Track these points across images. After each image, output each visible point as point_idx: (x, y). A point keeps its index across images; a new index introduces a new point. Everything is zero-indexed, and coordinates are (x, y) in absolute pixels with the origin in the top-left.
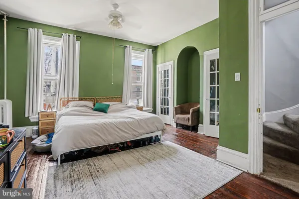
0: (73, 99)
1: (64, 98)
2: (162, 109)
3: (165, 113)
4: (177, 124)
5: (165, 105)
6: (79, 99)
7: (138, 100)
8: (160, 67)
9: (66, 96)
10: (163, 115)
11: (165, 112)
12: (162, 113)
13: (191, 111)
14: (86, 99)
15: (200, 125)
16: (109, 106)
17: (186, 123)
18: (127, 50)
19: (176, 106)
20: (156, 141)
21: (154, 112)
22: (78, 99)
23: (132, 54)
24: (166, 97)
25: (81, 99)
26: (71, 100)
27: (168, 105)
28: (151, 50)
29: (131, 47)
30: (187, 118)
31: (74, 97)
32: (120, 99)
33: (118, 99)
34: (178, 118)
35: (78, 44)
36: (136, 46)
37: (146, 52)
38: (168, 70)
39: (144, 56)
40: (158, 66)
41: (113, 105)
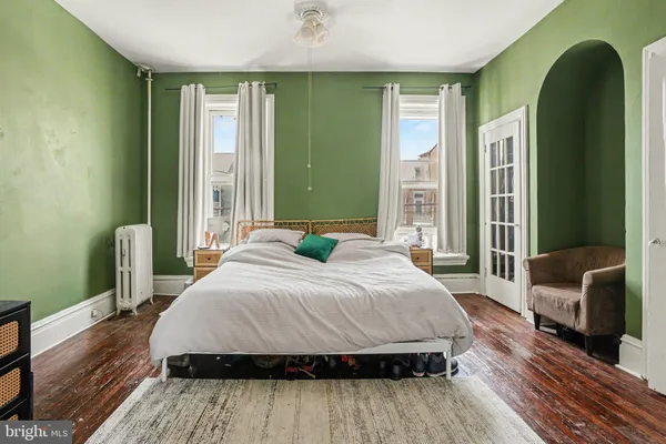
0: (264, 224)
1: (245, 221)
2: (494, 259)
3: (503, 270)
4: (538, 318)
5: (503, 248)
6: (276, 224)
7: (419, 229)
8: (488, 132)
9: (248, 217)
10: (497, 278)
11: (503, 268)
12: (494, 272)
13: (587, 279)
14: (290, 224)
15: (625, 338)
16: (335, 243)
17: (568, 321)
18: (388, 95)
19: (535, 255)
20: (432, 367)
21: (473, 266)
22: (272, 224)
23: (401, 105)
24: (506, 224)
25: (278, 225)
26: (259, 224)
27: (511, 248)
28: (457, 87)
29: (397, 86)
30: (571, 302)
31: (263, 219)
32: (369, 226)
33: (366, 228)
34: (540, 298)
35: (270, 101)
36: (413, 83)
37: (443, 93)
38: (510, 140)
39: (437, 106)
40: (482, 129)
41: (348, 241)
